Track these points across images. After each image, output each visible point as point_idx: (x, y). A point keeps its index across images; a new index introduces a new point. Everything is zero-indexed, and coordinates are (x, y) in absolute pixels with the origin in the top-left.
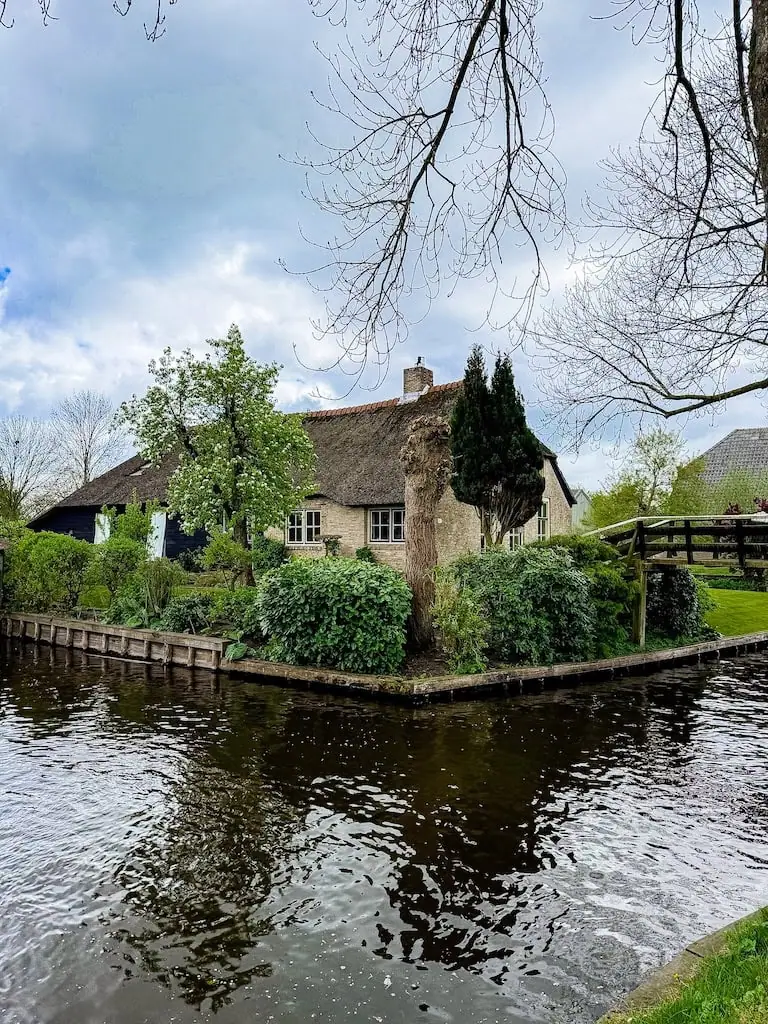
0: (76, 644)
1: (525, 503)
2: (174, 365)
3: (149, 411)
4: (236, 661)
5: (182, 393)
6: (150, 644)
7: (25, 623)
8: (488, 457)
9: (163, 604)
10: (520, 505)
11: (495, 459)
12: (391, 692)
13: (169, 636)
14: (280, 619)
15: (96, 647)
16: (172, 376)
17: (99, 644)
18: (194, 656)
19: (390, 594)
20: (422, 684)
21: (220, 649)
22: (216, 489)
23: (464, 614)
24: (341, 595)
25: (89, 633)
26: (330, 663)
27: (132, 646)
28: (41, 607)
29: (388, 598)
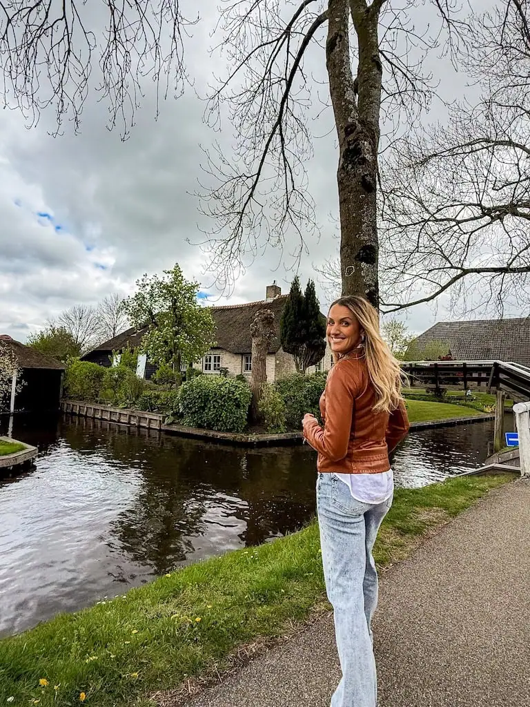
0: (96, 416)
1: (316, 354)
2: (148, 282)
3: (135, 304)
4: (169, 425)
5: (152, 295)
6: (130, 416)
7: (73, 405)
8: (300, 331)
9: (137, 397)
10: (313, 354)
11: (303, 332)
12: (238, 441)
13: (139, 413)
14: (188, 405)
15: (106, 418)
16: (147, 287)
17: (107, 416)
18: (150, 422)
19: (239, 394)
20: (253, 438)
21: (161, 419)
22: (166, 342)
23: (275, 405)
24: (216, 394)
25: (102, 410)
26: (210, 427)
27: (122, 417)
28: (81, 398)
29: (238, 396)
